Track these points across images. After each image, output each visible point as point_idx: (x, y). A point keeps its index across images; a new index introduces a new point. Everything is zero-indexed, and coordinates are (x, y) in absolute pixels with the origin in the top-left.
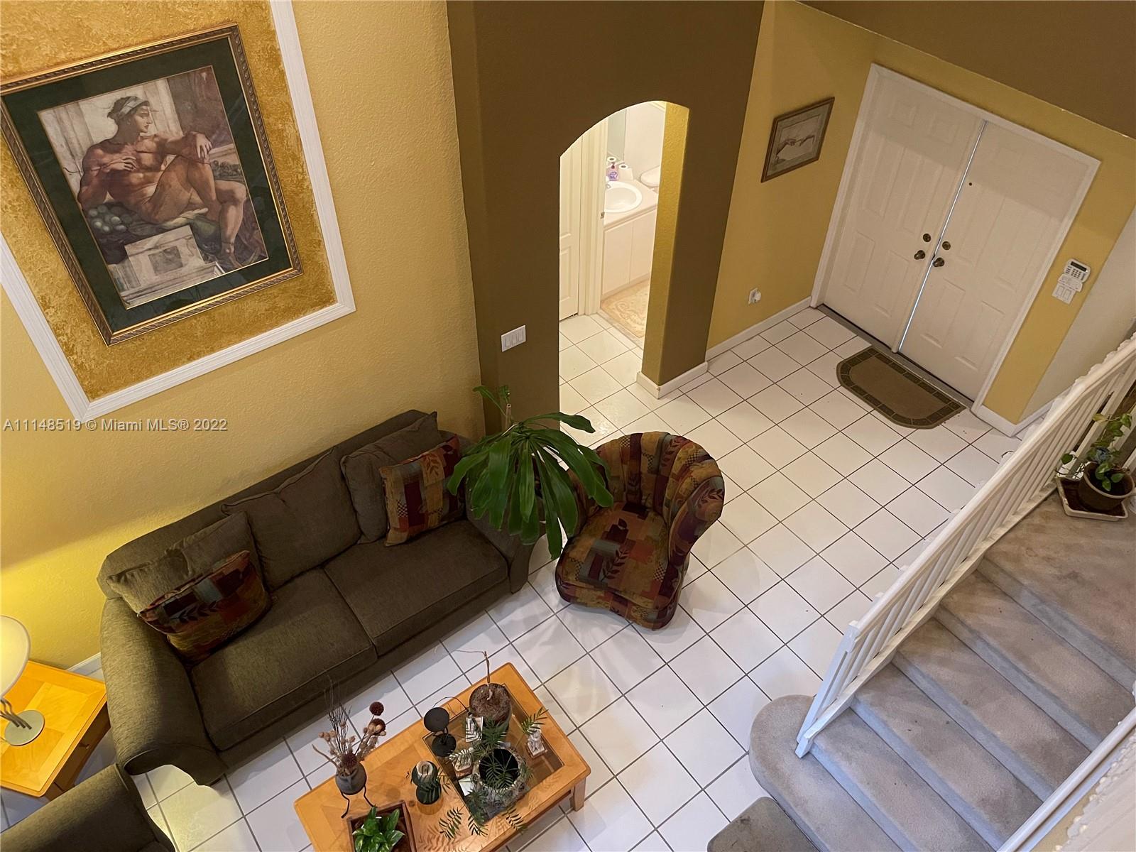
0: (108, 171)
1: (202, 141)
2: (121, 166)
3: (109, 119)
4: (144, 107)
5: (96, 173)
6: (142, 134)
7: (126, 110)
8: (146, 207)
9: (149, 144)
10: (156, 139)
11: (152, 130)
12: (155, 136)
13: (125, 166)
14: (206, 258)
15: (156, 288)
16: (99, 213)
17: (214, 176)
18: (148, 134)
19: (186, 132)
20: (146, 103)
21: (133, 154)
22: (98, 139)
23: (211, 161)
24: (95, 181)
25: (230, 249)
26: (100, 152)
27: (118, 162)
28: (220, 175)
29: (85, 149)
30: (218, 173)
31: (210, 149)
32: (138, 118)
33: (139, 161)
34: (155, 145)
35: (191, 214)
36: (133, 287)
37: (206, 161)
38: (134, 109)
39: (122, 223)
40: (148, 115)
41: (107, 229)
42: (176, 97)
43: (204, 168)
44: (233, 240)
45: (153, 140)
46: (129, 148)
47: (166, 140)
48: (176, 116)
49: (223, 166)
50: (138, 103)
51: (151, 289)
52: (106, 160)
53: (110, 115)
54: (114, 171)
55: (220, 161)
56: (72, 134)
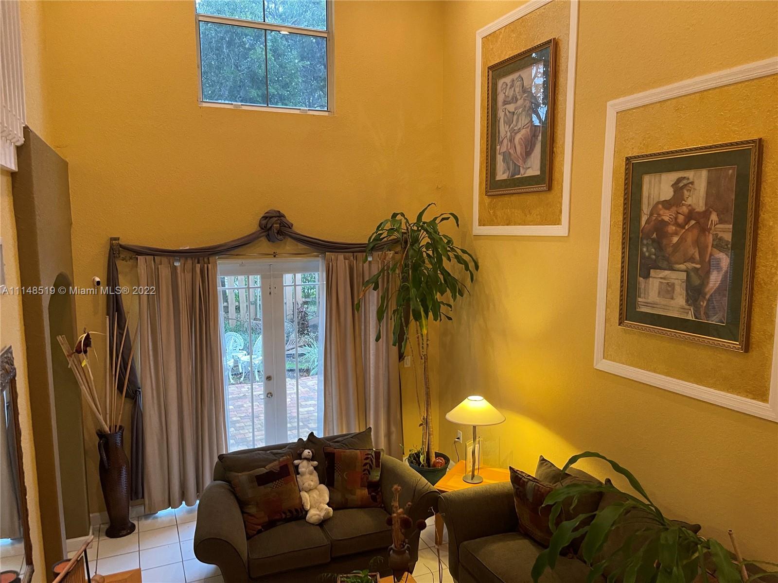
0: (660, 219)
1: (714, 217)
2: (666, 218)
3: (671, 188)
4: (690, 185)
5: (654, 218)
6: (683, 202)
7: (681, 185)
8: (670, 250)
9: (685, 210)
10: (690, 208)
11: (689, 201)
12: (690, 205)
13: (669, 220)
14: (687, 301)
15: (655, 306)
16: (647, 243)
17: (713, 245)
18: (686, 203)
19: (707, 208)
20: (692, 183)
21: (675, 213)
22: (662, 199)
23: (715, 233)
24: (652, 223)
25: (703, 303)
26: (660, 206)
27: (666, 216)
28: (716, 245)
29: (655, 202)
30: (715, 243)
31: (717, 224)
32: (685, 192)
33: (676, 218)
34: (687, 211)
35: (690, 265)
36: (645, 298)
37: (711, 232)
38: (685, 185)
39: (655, 255)
40: (690, 191)
41: (647, 254)
42: (709, 183)
43: (708, 236)
44: (707, 297)
45: (687, 208)
46: (674, 209)
47: (695, 210)
48: (705, 195)
49: (721, 239)
50: (689, 182)
51: (652, 305)
52: (661, 212)
53: (672, 186)
54: (663, 220)
55: (720, 235)
56: (652, 193)
